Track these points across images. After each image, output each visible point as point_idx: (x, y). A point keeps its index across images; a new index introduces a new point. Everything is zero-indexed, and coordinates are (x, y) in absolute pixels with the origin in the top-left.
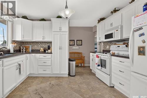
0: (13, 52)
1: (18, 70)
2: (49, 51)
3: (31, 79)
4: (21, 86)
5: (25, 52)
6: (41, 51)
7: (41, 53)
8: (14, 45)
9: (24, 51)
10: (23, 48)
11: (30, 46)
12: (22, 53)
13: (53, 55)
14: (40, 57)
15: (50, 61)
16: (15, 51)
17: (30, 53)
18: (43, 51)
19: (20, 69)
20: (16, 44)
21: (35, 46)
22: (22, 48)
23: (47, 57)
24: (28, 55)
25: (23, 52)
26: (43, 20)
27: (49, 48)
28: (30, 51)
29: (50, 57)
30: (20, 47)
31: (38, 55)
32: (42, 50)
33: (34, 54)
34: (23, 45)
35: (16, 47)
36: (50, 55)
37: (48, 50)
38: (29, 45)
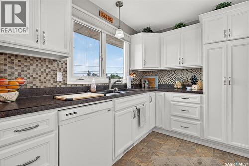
0: (130, 88)
1: (136, 119)
2: (195, 88)
3: (158, 138)
4: (141, 147)
5: (149, 88)
6: (175, 86)
7: (175, 92)
8: (132, 77)
9: (147, 86)
10: (145, 82)
11: (157, 78)
12: (143, 89)
13: (205, 96)
14: (175, 99)
15: (198, 110)
16: (133, 86)
17: (156, 90)
18: (180, 87)
19: (139, 116)
20: (135, 75)
21: (165, 78)
22: (143, 82)
23: (191, 100)
24: (152, 94)
25: (145, 87)
26: (181, 25)
27: (194, 81)
28: (157, 86)
29: (198, 100)
30: (141, 80)
31: (170, 95)
32: (178, 84)
33: (162, 93)
34: (145, 77)
35: (136, 79)
36: (198, 96)
37: (191, 86)
38: (155, 77)
